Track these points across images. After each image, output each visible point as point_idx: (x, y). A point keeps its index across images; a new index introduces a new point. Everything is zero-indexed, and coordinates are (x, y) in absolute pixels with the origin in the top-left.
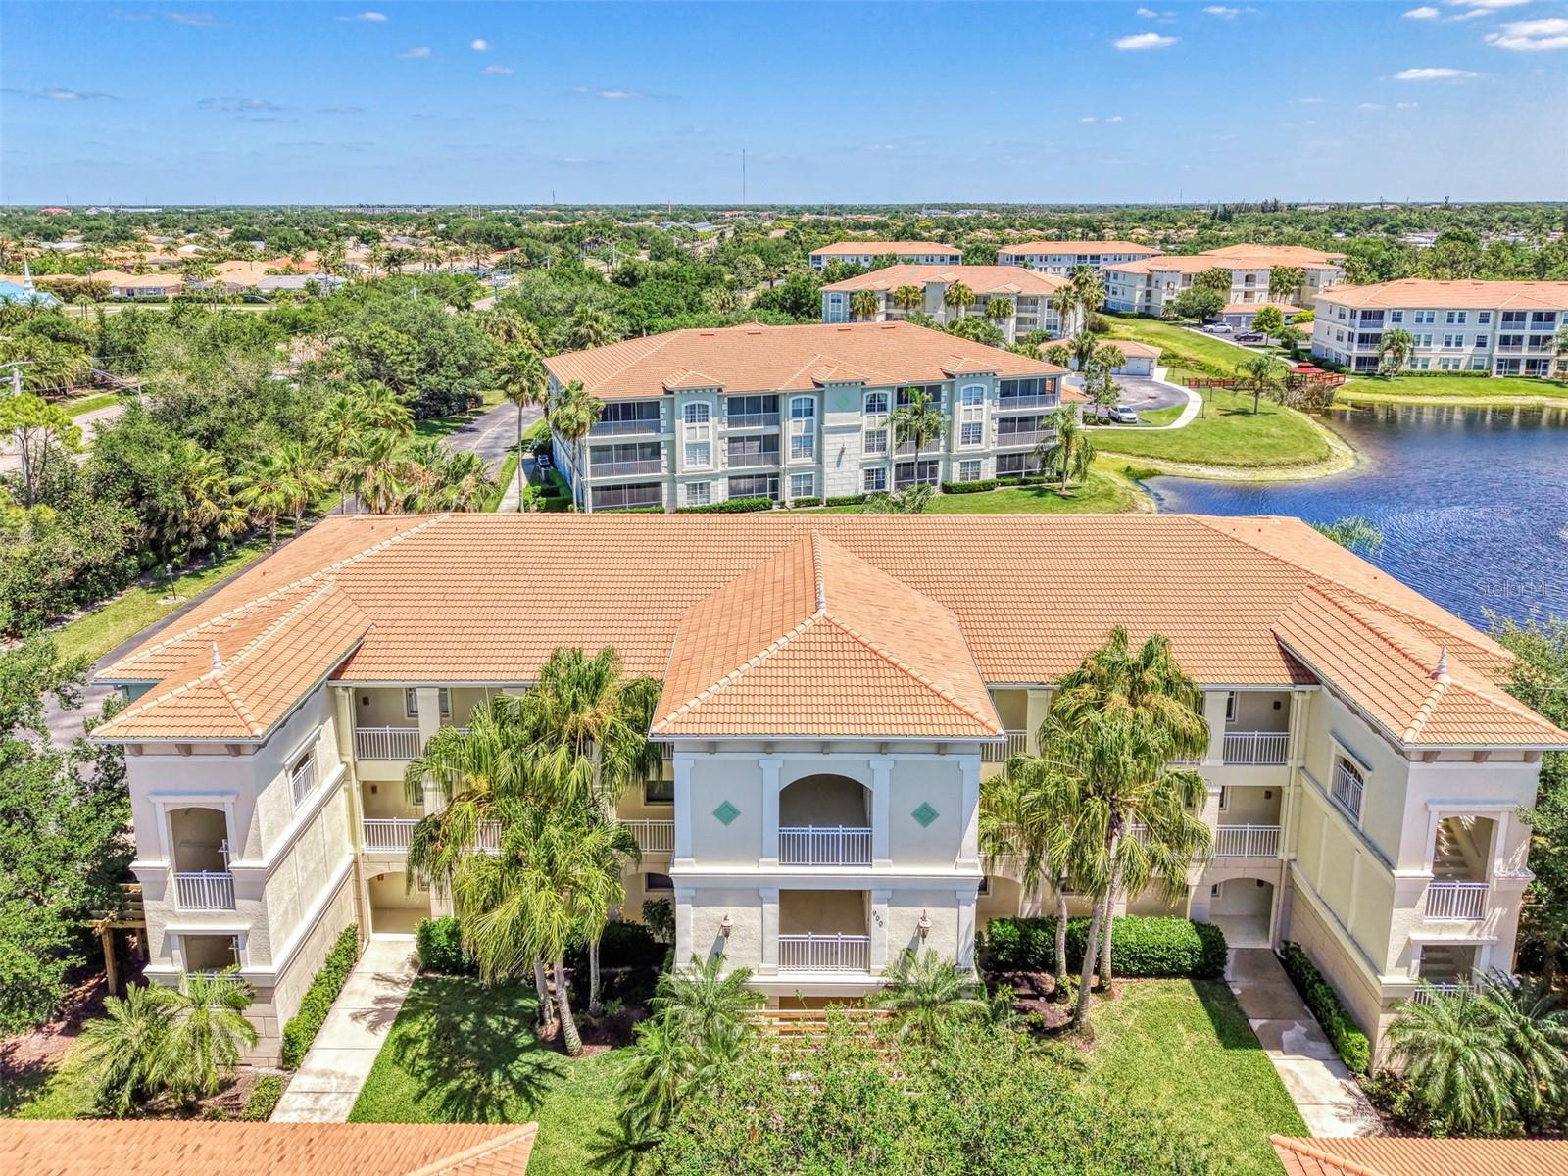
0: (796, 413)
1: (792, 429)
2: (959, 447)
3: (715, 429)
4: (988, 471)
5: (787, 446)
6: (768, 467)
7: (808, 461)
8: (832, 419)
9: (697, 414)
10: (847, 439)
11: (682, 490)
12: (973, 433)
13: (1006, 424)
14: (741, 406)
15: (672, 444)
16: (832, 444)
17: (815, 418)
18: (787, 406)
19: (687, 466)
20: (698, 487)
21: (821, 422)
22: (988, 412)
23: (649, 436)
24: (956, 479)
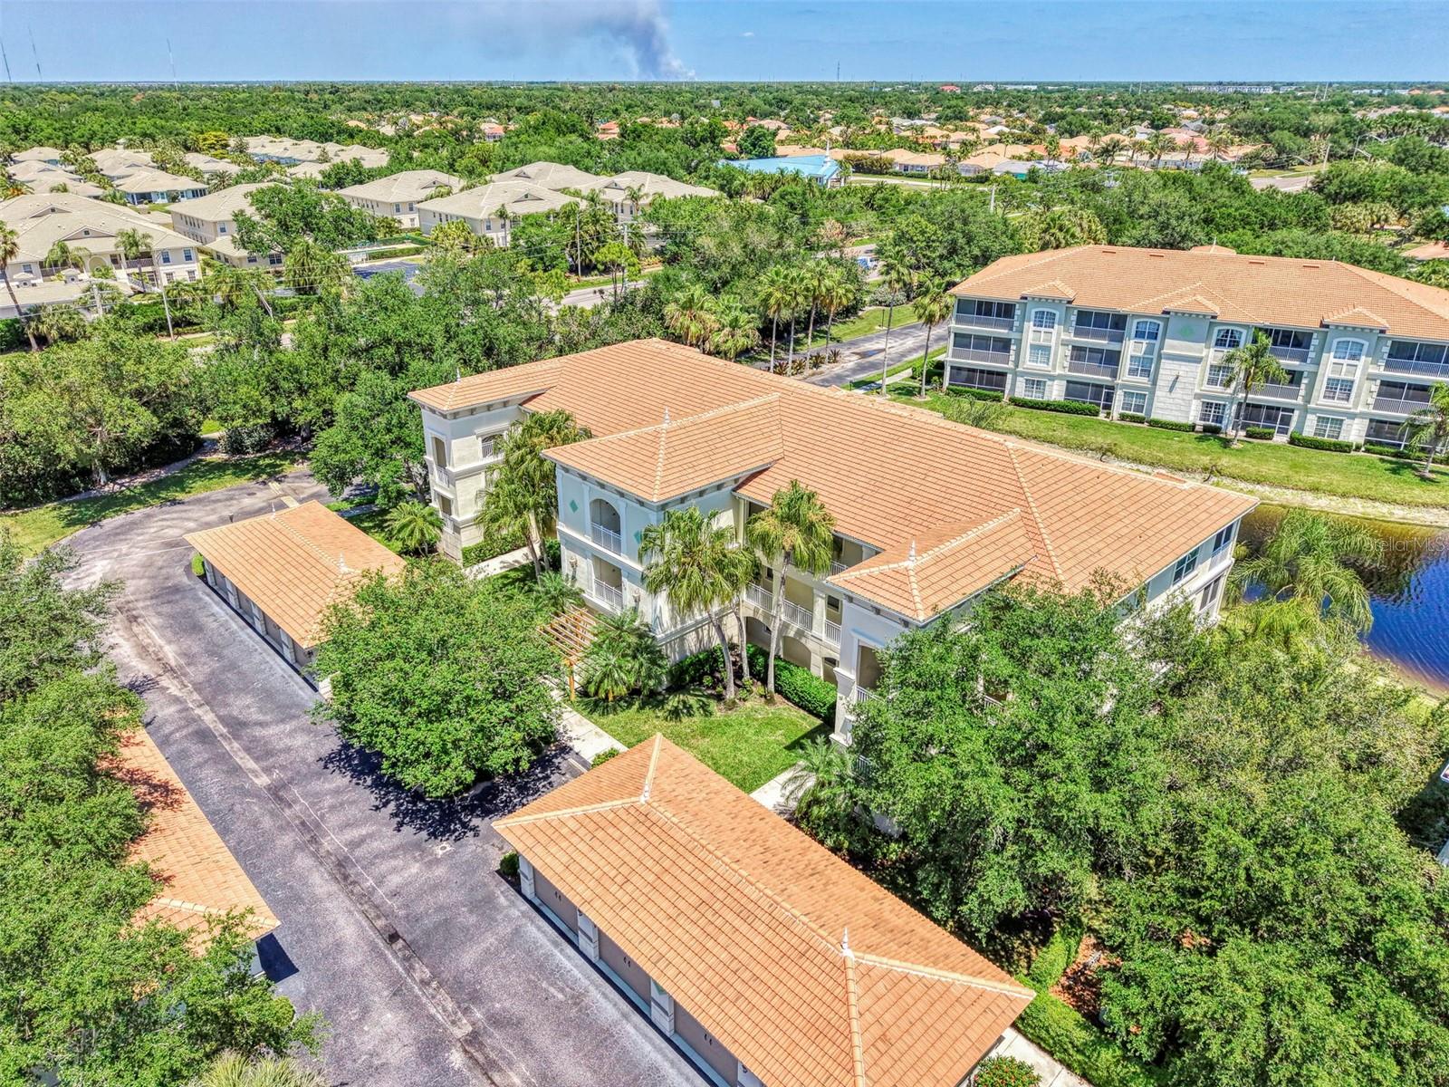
0: (1139, 335)
1: (1132, 348)
2: (1319, 400)
3: (1060, 337)
4: (1355, 432)
5: (1126, 364)
6: (1105, 379)
7: (1143, 381)
8: (1172, 346)
9: (1045, 319)
10: (1183, 369)
11: (1021, 383)
12: (1342, 388)
13: (1390, 389)
14: (1087, 319)
15: (1019, 342)
16: (1167, 370)
17: (1157, 343)
18: (1132, 326)
19: (1029, 363)
20: (1036, 383)
21: (1161, 348)
22: (1366, 372)
23: (1002, 332)
24: (1309, 432)
